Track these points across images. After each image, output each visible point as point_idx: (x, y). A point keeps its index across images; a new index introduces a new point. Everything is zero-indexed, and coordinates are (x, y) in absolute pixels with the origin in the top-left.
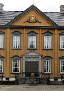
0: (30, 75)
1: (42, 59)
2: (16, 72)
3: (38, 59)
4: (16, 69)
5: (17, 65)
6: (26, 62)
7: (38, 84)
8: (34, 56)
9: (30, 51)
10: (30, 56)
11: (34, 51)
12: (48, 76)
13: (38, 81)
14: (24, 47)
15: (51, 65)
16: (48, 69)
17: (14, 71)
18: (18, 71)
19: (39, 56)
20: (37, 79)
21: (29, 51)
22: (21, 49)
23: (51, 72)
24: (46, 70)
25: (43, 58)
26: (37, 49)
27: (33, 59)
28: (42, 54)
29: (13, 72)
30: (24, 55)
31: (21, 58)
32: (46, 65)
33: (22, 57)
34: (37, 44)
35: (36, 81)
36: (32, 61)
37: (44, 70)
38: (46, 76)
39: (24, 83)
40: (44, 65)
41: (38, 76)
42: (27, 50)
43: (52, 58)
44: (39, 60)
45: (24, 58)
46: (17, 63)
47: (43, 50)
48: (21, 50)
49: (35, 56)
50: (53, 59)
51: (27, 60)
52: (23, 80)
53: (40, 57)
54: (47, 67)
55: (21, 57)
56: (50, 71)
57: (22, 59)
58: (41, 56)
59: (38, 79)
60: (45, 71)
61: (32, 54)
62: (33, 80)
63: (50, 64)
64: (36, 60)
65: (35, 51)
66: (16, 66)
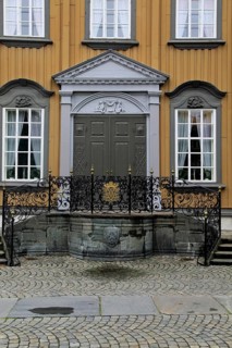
0: (96, 197)
1: (166, 103)
2: (20, 177)
3: (140, 99)
4: (23, 159)
5: (29, 137)
6: (75, 117)
7: (143, 254)
8: (121, 82)
9: (99, 53)
10: (99, 82)
11: (121, 52)
12: (208, 204)
13: (144, 233)
14: (66, 30)
15: (214, 138)
16: (196, 160)
17: (11, 173)
18: (35, 173)
19: (151, 83)
20: (137, 220)
21: (93, 54)
22: (51, 43)
23: (214, 179)
24: (189, 167)
25: (168, 95)
26: (139, 40)
27: (115, 100)
28: (163, 72)
29: (4, 178)
30: (67, 77)
31: (51, 94)
32: (189, 138)
33: (55, 90)
34: (138, 14)
35: (133, 233)
36: (109, 110)
37: (177, 167)
38: (193, 201)
39: (61, 249)
40: (177, 138)
41: (145, 202)
42: (85, 49)
43: (222, 95)
44: (150, 107)
45: (66, 95)
46: (30, 122)
47: (172, 50)
48: (48, 47)
49: (129, 82)
50: (223, 102)
51: (83, 104)
52: (56, 232)
53: (156, 89)
54: (195, 145)
55: (48, 88)
56: (208, 175)
57: (53, 102)
58: (161, 85)
59: (147, 225)
60: (183, 174)
61: (111, 70)
62: (113, 229)
63: (210, 128)
64: (130, 109)
65: (127, 54)
66: (23, 144)
